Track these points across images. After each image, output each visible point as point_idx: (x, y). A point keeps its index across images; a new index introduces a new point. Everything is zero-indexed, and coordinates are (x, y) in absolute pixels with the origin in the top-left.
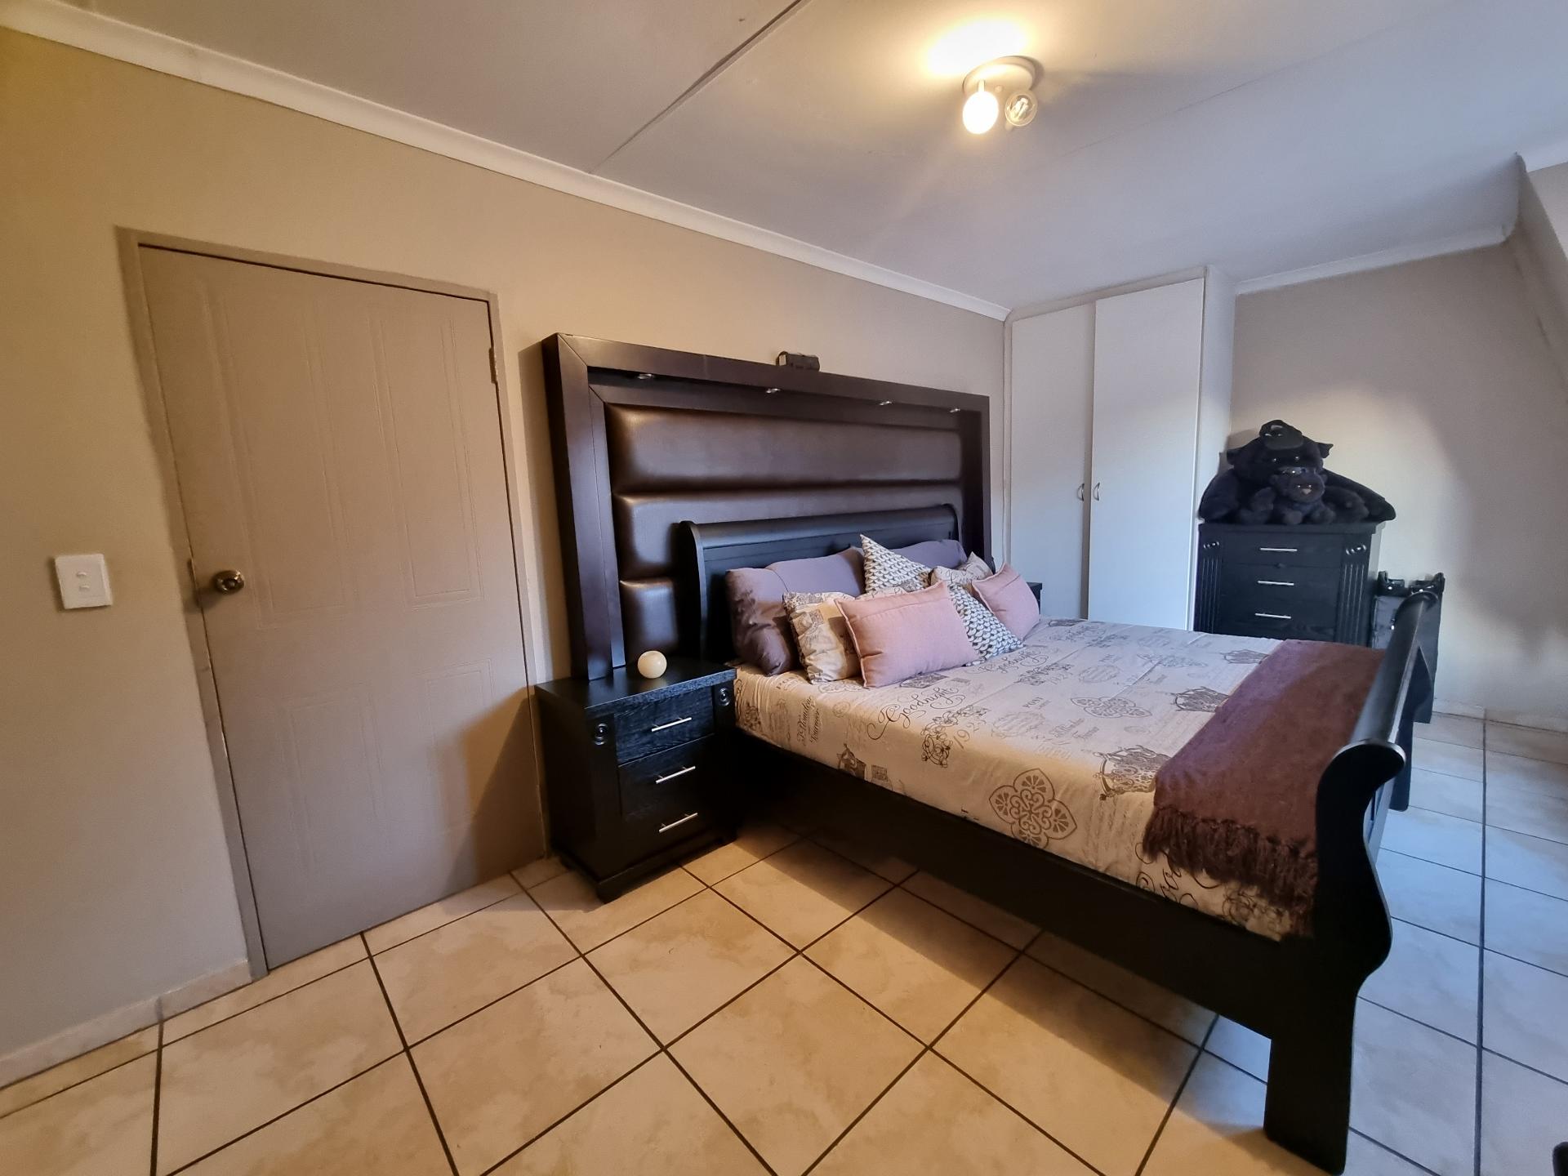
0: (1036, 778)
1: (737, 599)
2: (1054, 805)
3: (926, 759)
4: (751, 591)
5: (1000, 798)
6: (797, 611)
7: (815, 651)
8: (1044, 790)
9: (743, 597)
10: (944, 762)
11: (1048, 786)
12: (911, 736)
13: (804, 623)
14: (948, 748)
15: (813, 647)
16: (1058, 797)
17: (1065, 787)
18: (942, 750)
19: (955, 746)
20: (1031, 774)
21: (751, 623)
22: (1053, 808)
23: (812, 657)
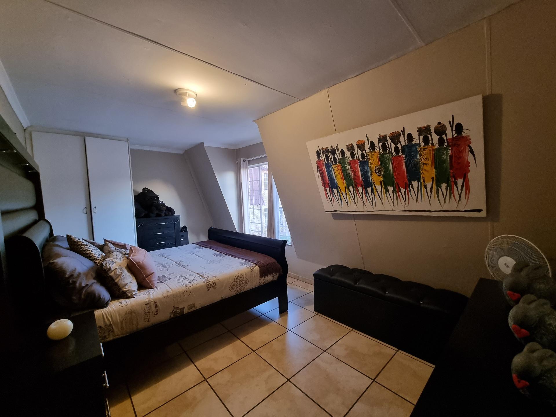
0: (238, 276)
1: (67, 276)
2: (244, 279)
3: (209, 290)
4: (75, 269)
5: (232, 287)
6: (112, 269)
7: (127, 284)
8: (241, 277)
9: (72, 273)
10: (215, 287)
11: (242, 276)
12: (202, 286)
13: (118, 273)
14: (215, 282)
15: (126, 282)
16: (244, 277)
17: (245, 274)
18: (213, 284)
19: (216, 281)
20: (237, 276)
21: (83, 285)
22: (244, 280)
23: (126, 287)
